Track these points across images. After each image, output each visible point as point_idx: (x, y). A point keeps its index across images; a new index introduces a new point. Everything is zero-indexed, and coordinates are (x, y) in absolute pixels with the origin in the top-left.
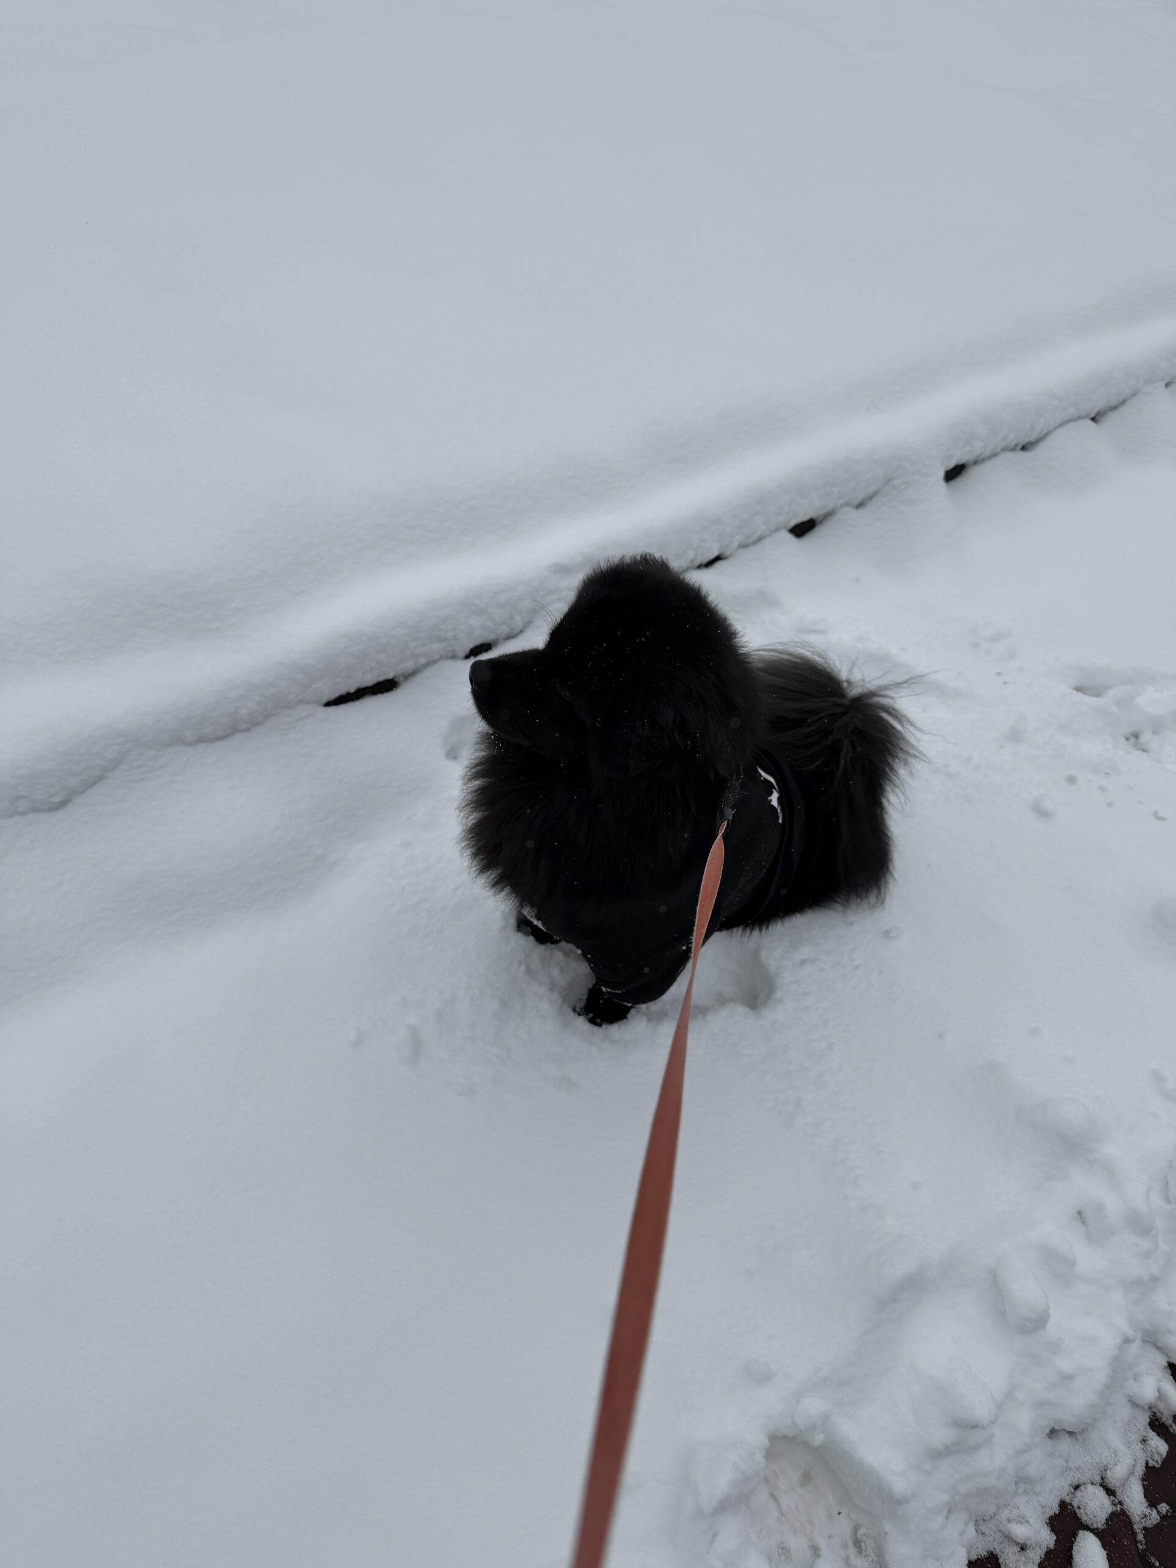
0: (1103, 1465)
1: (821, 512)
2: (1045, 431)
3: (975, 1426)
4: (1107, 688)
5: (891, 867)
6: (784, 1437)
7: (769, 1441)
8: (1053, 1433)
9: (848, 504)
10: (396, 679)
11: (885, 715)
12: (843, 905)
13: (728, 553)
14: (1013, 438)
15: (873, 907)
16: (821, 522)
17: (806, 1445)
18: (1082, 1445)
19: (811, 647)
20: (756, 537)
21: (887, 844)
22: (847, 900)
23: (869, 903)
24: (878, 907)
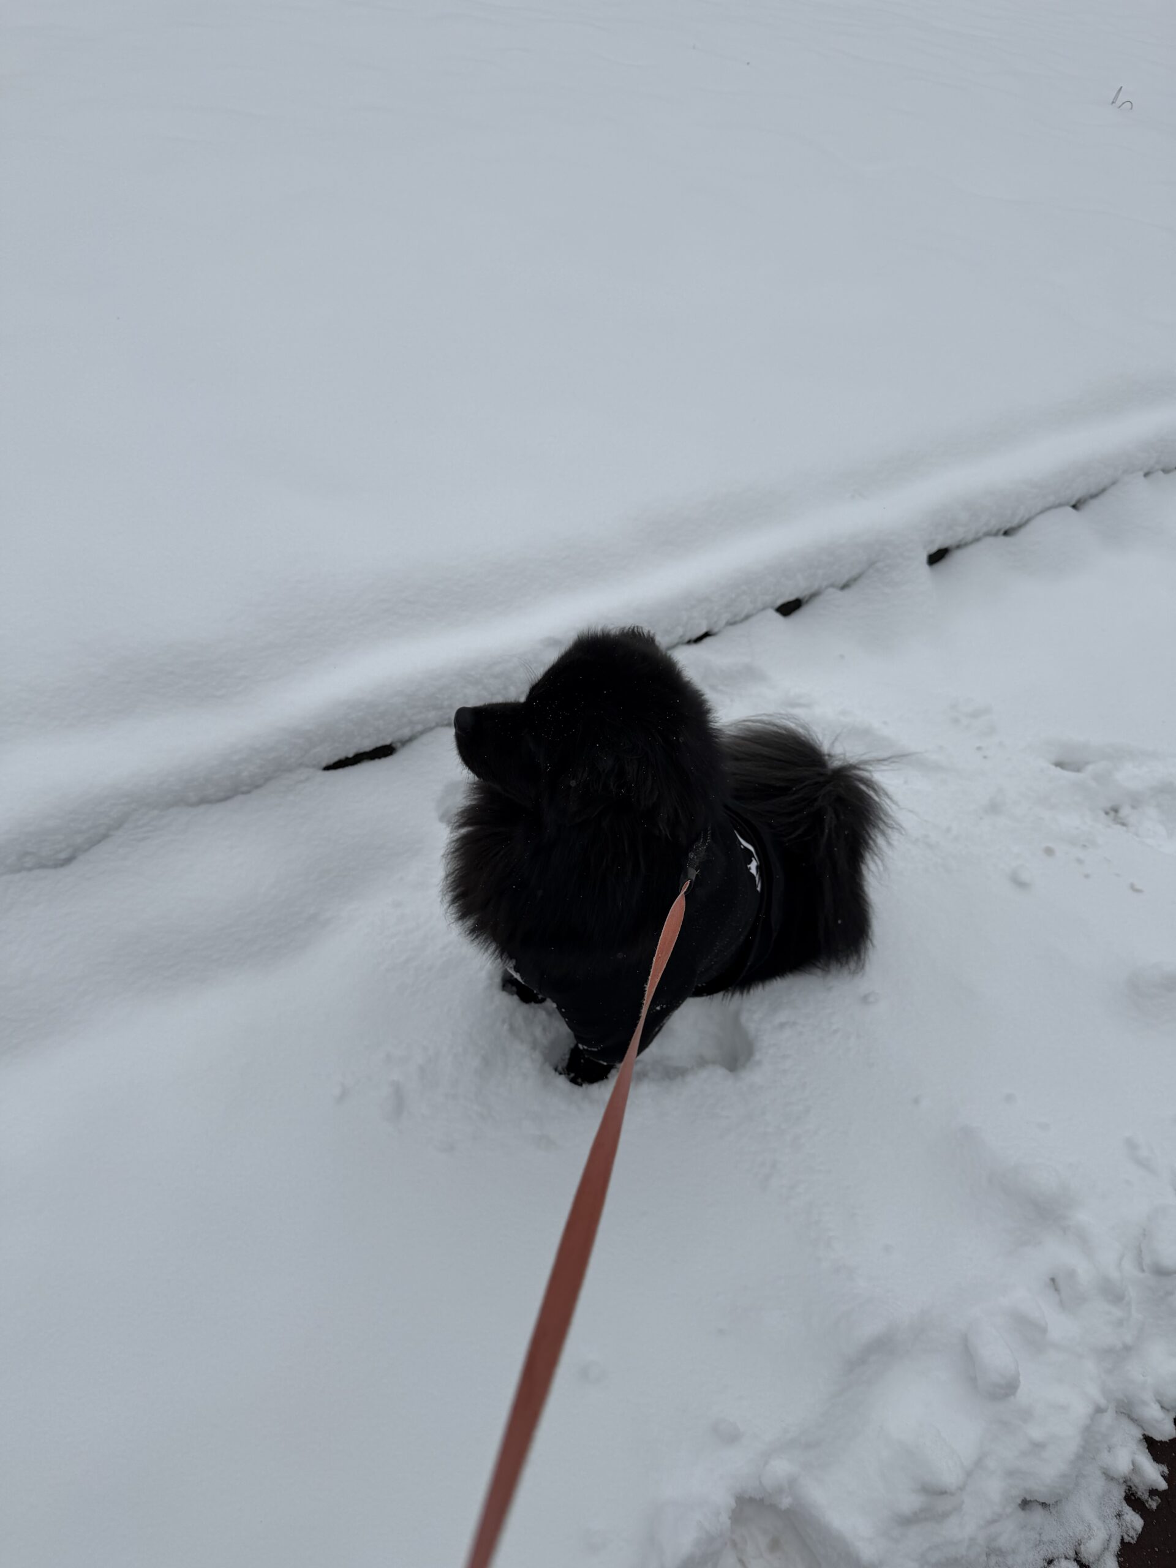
0: (1077, 1540)
1: (807, 593)
2: (1027, 516)
3: (943, 1493)
4: (1087, 763)
5: (870, 933)
6: (751, 1500)
7: (736, 1502)
8: (1025, 1504)
9: (832, 585)
10: (394, 745)
11: (863, 787)
12: (823, 970)
13: (716, 630)
14: (995, 524)
15: (854, 973)
16: (807, 602)
17: (773, 1508)
18: (1056, 1518)
19: (796, 719)
20: (743, 615)
21: (866, 911)
22: (827, 965)
23: (849, 969)
24: (857, 973)
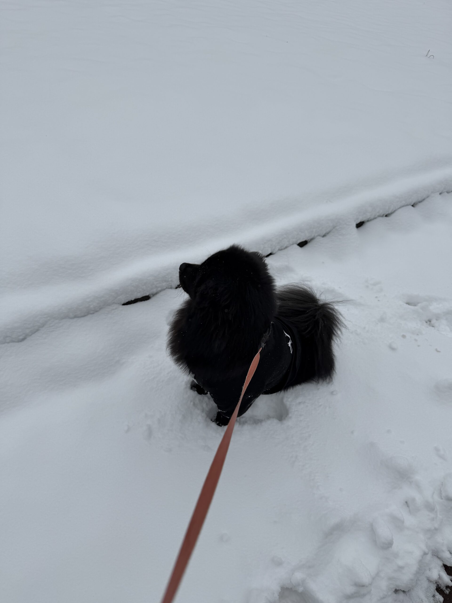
1: (309, 238)
2: (394, 209)
3: (363, 586)
4: (418, 303)
5: (335, 368)
6: (287, 589)
7: (281, 589)
8: (396, 591)
9: (319, 235)
10: (150, 296)
11: (332, 312)
13: (274, 252)
14: (382, 212)
16: (309, 242)
17: (296, 592)
18: (409, 597)
20: (285, 246)
21: (333, 359)
22: (318, 380)
24: (330, 383)
